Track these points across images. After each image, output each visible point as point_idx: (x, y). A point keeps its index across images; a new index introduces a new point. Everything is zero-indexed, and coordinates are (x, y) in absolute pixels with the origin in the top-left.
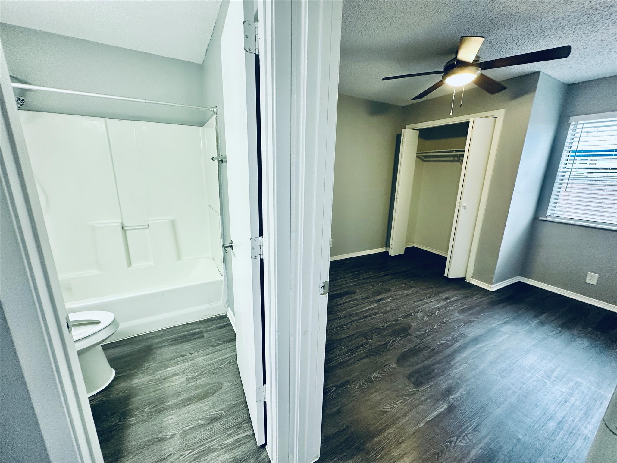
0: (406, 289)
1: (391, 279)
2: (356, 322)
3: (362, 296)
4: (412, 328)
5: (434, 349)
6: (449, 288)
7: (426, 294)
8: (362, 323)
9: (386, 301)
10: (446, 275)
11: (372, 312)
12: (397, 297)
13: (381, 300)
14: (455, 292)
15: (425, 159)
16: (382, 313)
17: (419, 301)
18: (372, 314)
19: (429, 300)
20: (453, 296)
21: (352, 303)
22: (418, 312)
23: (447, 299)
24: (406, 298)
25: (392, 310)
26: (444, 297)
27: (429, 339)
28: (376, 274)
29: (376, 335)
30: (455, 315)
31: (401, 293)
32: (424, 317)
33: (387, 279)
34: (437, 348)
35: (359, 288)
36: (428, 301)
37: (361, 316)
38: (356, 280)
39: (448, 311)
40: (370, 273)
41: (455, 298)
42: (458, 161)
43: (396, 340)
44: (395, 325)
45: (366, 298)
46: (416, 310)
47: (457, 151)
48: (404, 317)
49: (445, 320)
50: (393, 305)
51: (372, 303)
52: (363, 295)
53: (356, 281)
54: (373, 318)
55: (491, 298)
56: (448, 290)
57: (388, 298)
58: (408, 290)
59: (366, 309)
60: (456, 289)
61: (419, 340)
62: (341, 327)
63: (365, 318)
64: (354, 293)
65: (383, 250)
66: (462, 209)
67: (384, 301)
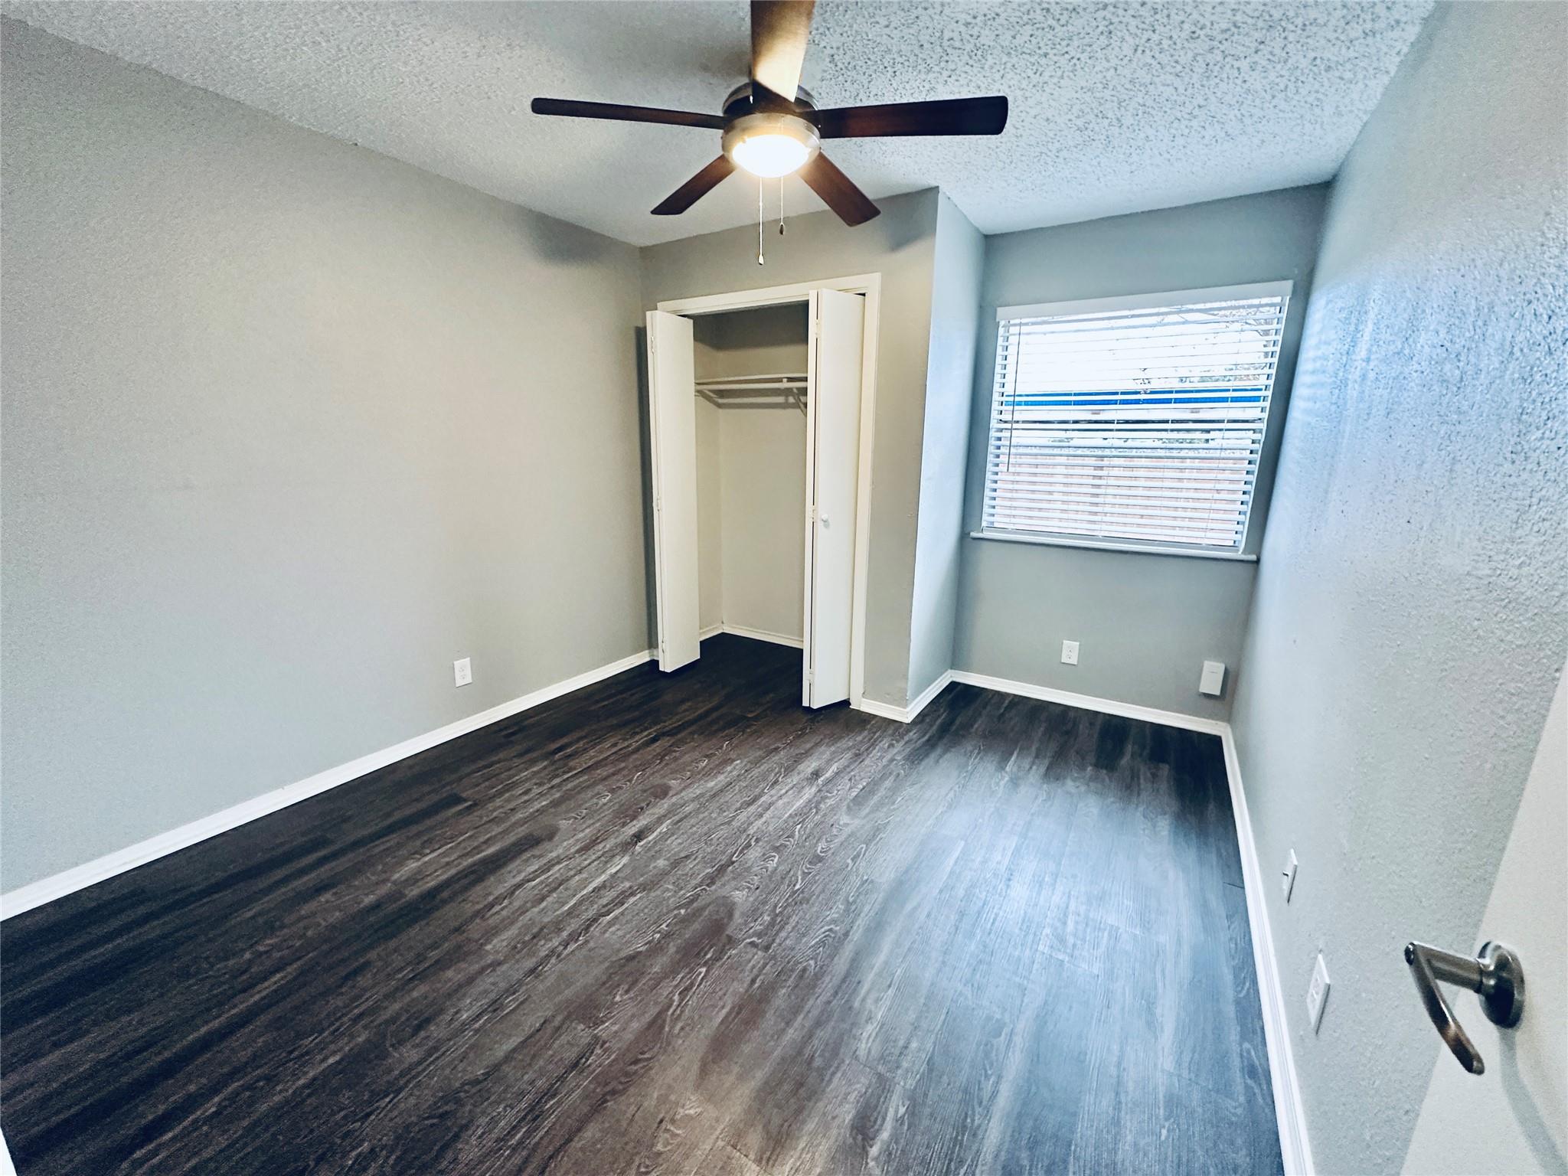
0: (708, 774)
1: (668, 751)
2: (553, 960)
3: (577, 840)
4: (737, 914)
5: (804, 970)
6: (817, 738)
7: (764, 777)
8: (580, 955)
9: (655, 834)
10: (805, 703)
11: (613, 894)
12: (688, 809)
13: (639, 836)
14: (833, 749)
15: (721, 401)
16: (644, 887)
17: (749, 804)
18: (613, 901)
19: (773, 792)
20: (829, 762)
21: (542, 882)
22: (748, 846)
23: (816, 774)
24: (713, 806)
25: (676, 863)
26: (810, 770)
27: (786, 937)
28: (626, 743)
29: (627, 992)
30: (841, 823)
31: (698, 792)
32: (765, 858)
33: (658, 751)
34: (812, 962)
35: (567, 812)
36: (772, 796)
37: (574, 925)
38: (557, 781)
39: (825, 815)
40: (607, 744)
41: (834, 768)
42: (796, 406)
43: (692, 984)
44: (685, 921)
45: (594, 842)
46: (742, 841)
47: (790, 380)
48: (712, 880)
49: (819, 849)
50: (675, 845)
51: (610, 856)
52: (581, 835)
53: (559, 785)
54: (616, 918)
55: (910, 741)
56: (817, 745)
57: (660, 820)
58: (715, 776)
59: (590, 888)
60: (834, 738)
61: (759, 953)
62: (495, 1006)
63: (587, 929)
64: (551, 834)
65: (643, 658)
66: (819, 526)
67: (650, 838)
